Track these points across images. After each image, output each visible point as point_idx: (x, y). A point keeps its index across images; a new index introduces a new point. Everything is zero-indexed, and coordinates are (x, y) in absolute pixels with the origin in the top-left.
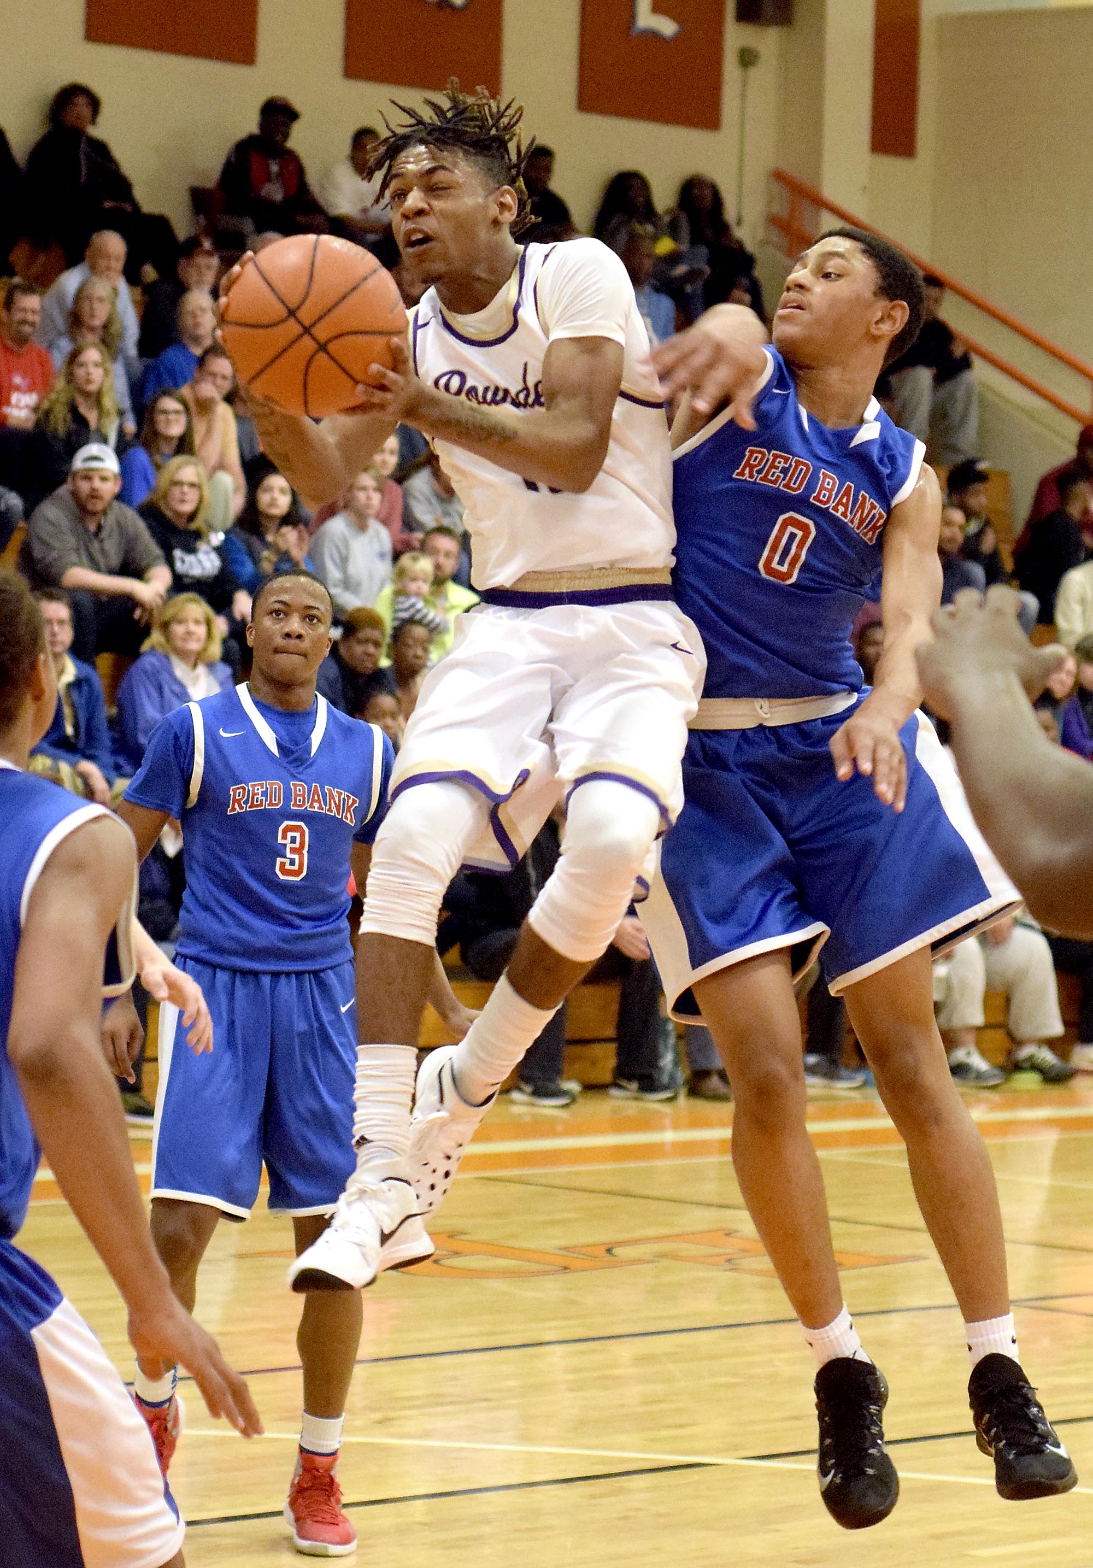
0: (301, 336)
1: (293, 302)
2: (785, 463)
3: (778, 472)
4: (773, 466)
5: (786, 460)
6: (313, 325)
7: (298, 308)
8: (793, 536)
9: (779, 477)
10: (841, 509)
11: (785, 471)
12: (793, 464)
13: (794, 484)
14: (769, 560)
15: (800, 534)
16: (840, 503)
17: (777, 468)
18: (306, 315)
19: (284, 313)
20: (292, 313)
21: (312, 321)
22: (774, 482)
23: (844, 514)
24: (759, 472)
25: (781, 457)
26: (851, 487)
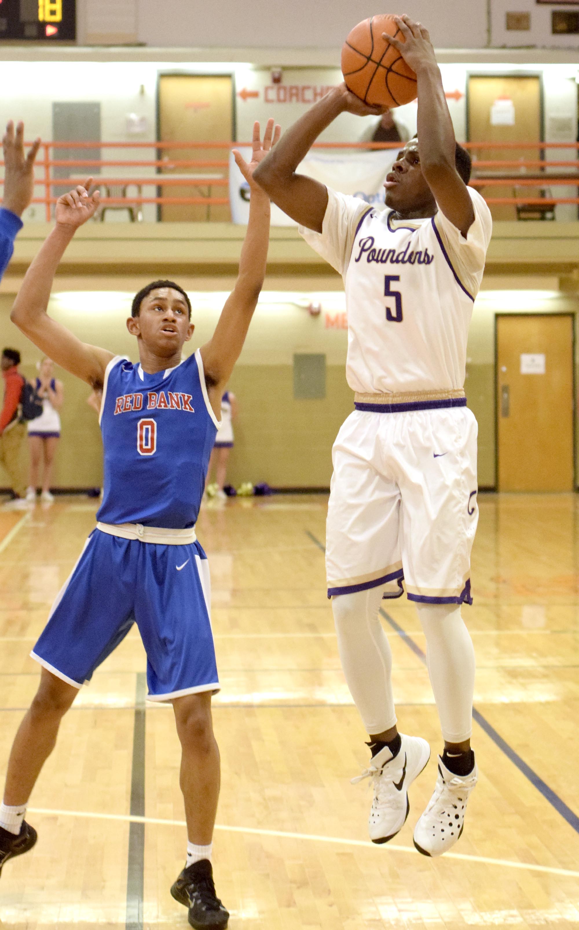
0: (377, 68)
1: (367, 53)
2: (131, 398)
3: (129, 404)
4: (127, 402)
5: (130, 396)
6: (380, 61)
7: (371, 55)
8: (147, 429)
9: (130, 406)
10: (163, 405)
11: (132, 402)
12: (134, 397)
13: (138, 405)
14: (141, 446)
15: (149, 427)
16: (161, 402)
17: (128, 402)
18: (376, 57)
19: (365, 60)
20: (369, 58)
21: (380, 59)
22: (129, 409)
23: (166, 406)
24: (122, 407)
25: (128, 396)
26: (163, 393)
